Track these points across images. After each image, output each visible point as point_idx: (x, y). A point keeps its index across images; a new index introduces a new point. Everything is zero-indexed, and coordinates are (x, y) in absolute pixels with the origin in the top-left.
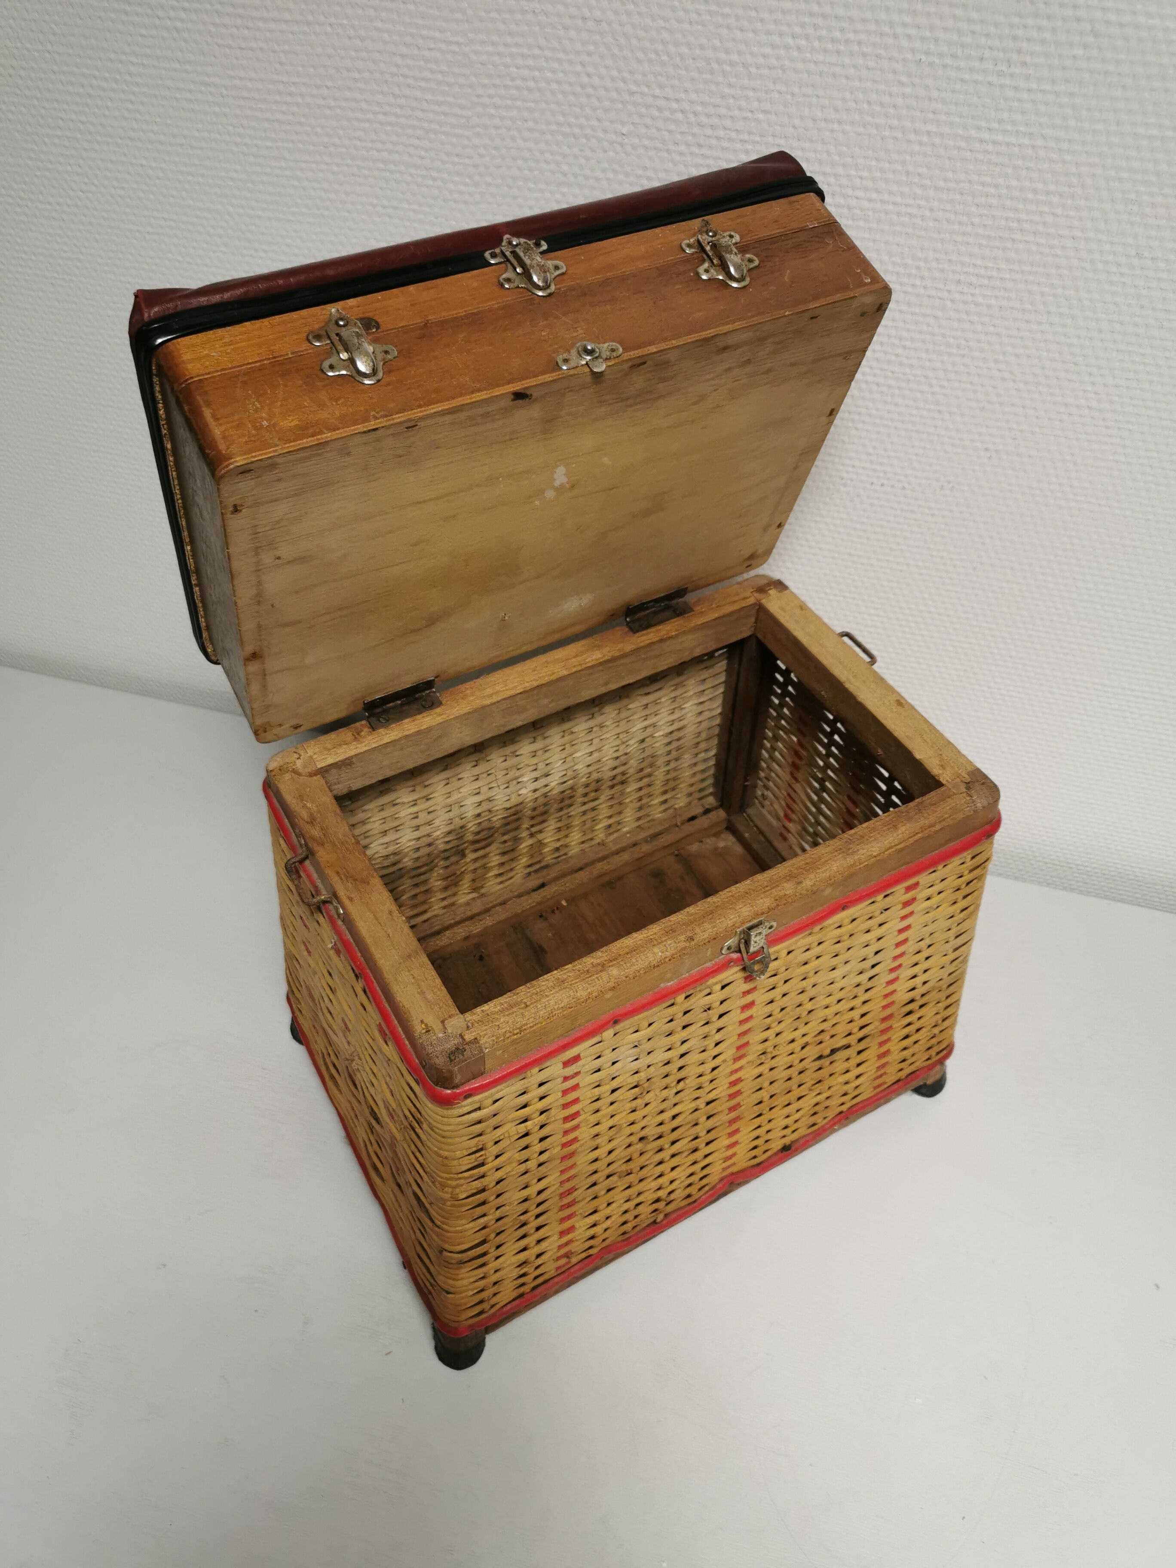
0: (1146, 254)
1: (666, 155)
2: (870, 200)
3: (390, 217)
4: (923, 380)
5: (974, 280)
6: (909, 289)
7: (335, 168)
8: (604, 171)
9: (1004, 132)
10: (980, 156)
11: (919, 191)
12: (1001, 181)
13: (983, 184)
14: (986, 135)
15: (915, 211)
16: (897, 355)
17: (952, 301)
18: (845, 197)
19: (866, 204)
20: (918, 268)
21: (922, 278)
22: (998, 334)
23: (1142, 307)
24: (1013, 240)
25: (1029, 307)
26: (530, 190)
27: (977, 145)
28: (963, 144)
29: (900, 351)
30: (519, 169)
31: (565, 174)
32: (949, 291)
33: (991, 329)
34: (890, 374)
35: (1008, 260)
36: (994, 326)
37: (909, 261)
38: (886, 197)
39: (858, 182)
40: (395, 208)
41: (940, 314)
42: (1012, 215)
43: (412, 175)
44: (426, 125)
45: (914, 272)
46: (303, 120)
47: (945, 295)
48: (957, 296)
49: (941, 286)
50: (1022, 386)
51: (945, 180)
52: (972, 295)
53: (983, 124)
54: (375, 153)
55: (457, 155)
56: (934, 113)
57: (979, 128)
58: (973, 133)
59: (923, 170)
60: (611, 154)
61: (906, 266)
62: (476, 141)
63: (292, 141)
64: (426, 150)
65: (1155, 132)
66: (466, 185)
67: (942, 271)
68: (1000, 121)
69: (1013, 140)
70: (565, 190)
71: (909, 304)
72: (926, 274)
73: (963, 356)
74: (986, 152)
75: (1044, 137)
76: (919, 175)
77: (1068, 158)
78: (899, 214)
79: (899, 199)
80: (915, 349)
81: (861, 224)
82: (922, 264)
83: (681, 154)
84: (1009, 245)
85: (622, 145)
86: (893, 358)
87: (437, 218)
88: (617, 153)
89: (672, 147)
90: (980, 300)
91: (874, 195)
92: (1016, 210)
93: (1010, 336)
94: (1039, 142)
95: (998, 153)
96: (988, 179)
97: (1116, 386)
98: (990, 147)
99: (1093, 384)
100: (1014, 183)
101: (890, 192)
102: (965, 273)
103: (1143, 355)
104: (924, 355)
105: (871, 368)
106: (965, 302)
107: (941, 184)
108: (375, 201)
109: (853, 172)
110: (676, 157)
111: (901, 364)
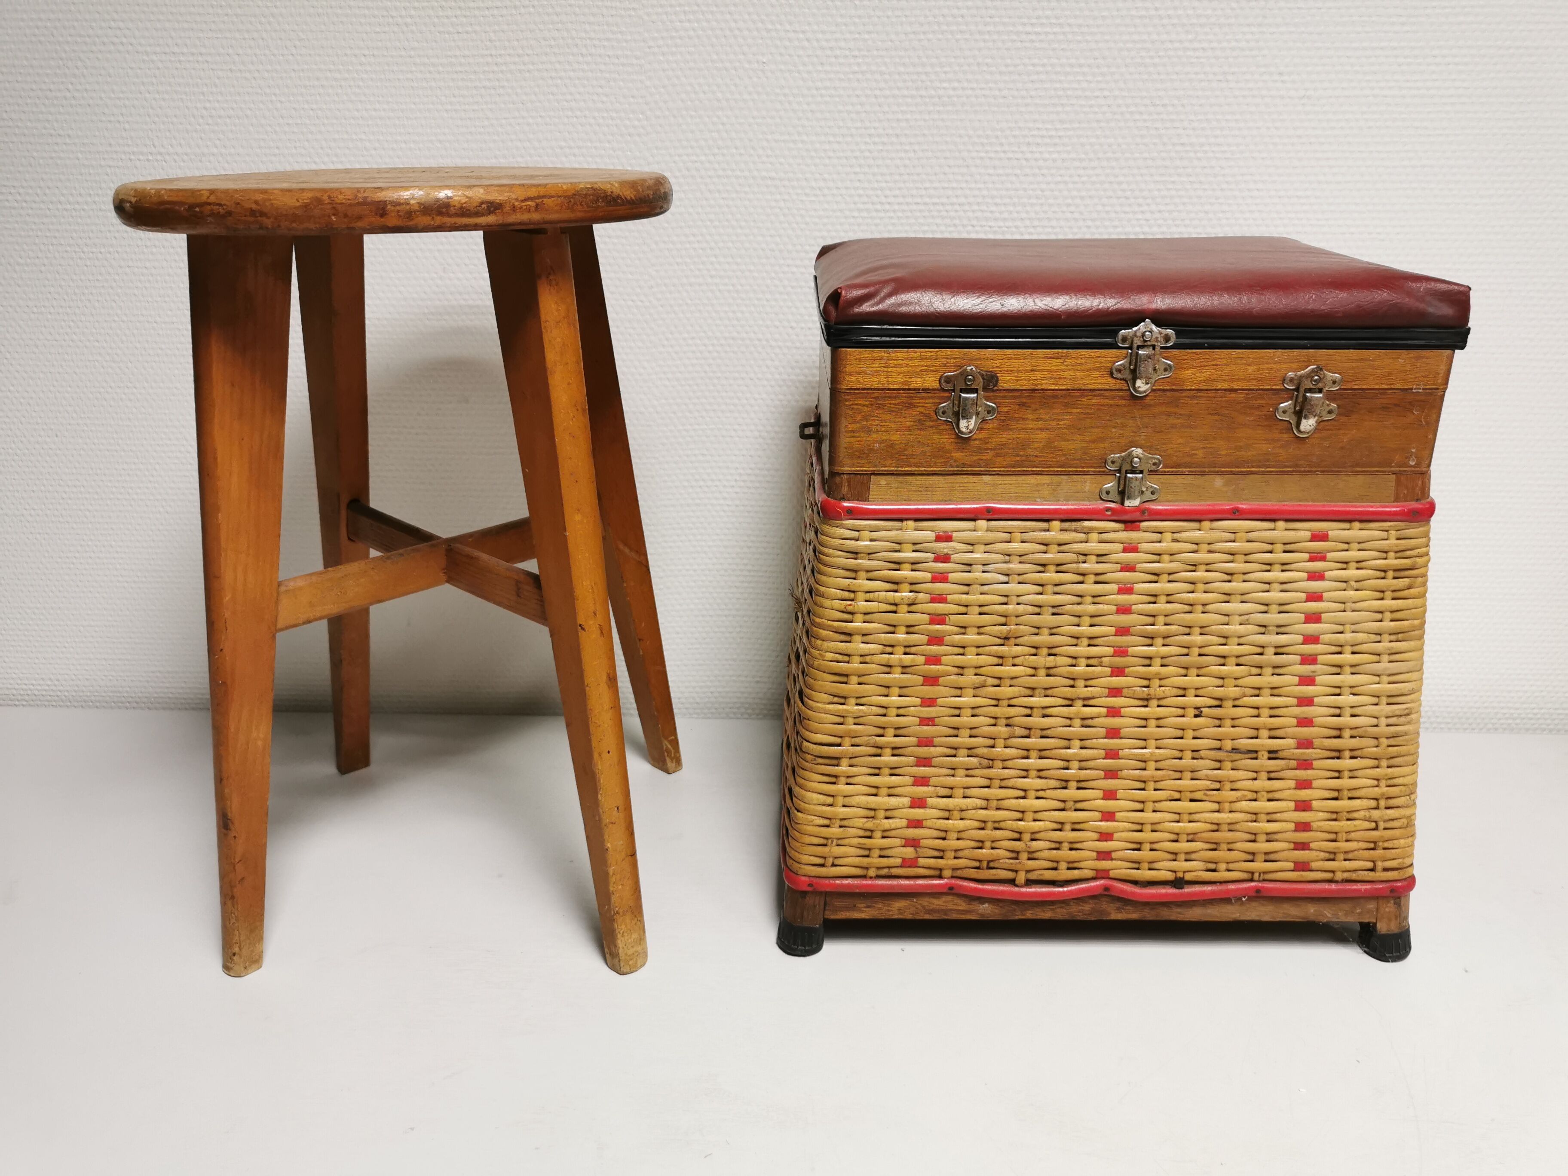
0: (1158, 102)
1: (797, 75)
2: (954, 89)
3: (575, 155)
4: (1014, 230)
5: (1039, 140)
6: (992, 155)
7: (530, 120)
8: (750, 93)
9: (1042, 24)
10: (1028, 45)
11: (988, 77)
12: (1045, 61)
13: (1034, 65)
14: (1029, 29)
15: (987, 92)
16: (991, 212)
17: (1026, 159)
18: (935, 89)
19: (951, 92)
20: (997, 137)
21: (1002, 145)
22: (1066, 183)
23: (1164, 144)
24: (1062, 105)
25: (1083, 156)
26: (691, 117)
27: (1024, 37)
28: (1014, 37)
29: (993, 208)
30: (682, 101)
31: (718, 100)
32: (1022, 152)
33: (1059, 179)
34: (988, 229)
35: (1062, 121)
36: (1061, 176)
37: (989, 132)
38: (965, 85)
39: (943, 76)
40: (579, 148)
41: (1018, 172)
42: (1058, 85)
43: (594, 118)
44: (608, 75)
45: (994, 140)
46: (506, 84)
47: (1019, 156)
48: (1029, 156)
49: (1016, 149)
50: (1090, 223)
51: (1007, 66)
52: (1041, 152)
53: (1025, 21)
54: (565, 103)
55: (633, 97)
56: (991, 17)
57: (1024, 24)
58: (1020, 28)
59: (989, 61)
60: (755, 79)
61: (988, 137)
62: (648, 83)
63: (495, 103)
64: (607, 96)
65: (1144, 13)
66: (639, 120)
67: (1015, 136)
68: (1038, 17)
69: (1048, 30)
70: (720, 113)
71: (995, 167)
72: (1003, 141)
73: (1042, 205)
74: (1032, 41)
75: (1069, 25)
76: (987, 64)
77: (1089, 38)
78: (977, 97)
79: (975, 85)
80: (1005, 204)
81: (950, 108)
82: (999, 133)
83: (809, 72)
84: (1060, 109)
85: (763, 71)
86: (989, 215)
87: (614, 151)
88: (759, 78)
89: (801, 68)
90: (1046, 156)
91: (956, 84)
92: (1060, 81)
93: (1074, 183)
94: (1067, 29)
95: (1041, 41)
96: (1036, 61)
97: (1160, 211)
98: (1033, 37)
99: (1143, 212)
100: (1056, 61)
101: (968, 81)
102: (1032, 136)
103: (1173, 182)
104: (1011, 208)
105: (973, 226)
106: (1036, 160)
107: (1003, 69)
108: (563, 144)
109: (938, 69)
110: (805, 75)
111: (996, 219)
